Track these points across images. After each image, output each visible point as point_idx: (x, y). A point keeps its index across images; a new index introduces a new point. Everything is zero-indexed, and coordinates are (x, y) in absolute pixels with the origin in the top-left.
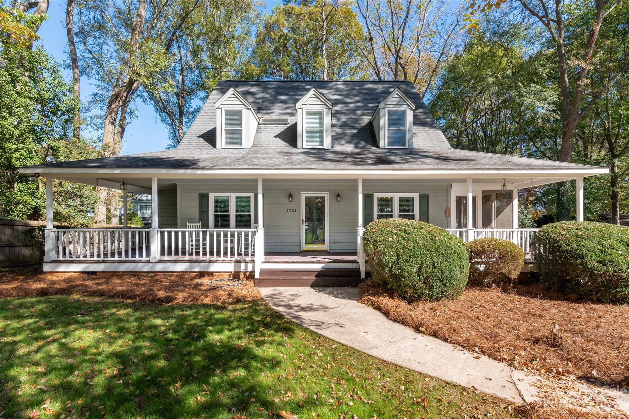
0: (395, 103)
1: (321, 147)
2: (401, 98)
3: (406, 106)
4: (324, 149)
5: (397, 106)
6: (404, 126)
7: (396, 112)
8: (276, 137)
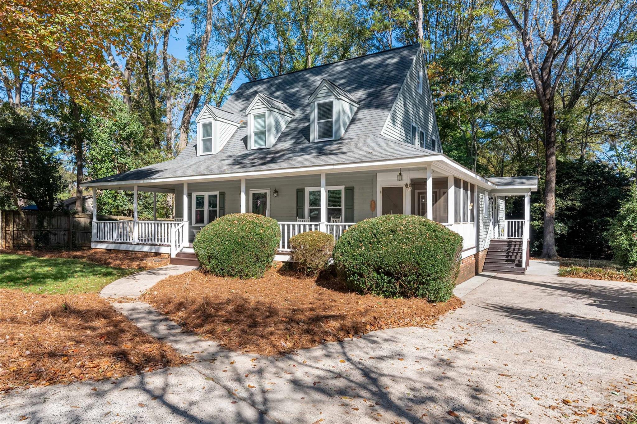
0: (324, 95)
1: (264, 147)
2: (328, 89)
3: (333, 97)
4: (267, 148)
5: (326, 98)
6: (332, 117)
7: (324, 104)
8: (241, 140)
